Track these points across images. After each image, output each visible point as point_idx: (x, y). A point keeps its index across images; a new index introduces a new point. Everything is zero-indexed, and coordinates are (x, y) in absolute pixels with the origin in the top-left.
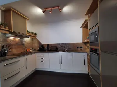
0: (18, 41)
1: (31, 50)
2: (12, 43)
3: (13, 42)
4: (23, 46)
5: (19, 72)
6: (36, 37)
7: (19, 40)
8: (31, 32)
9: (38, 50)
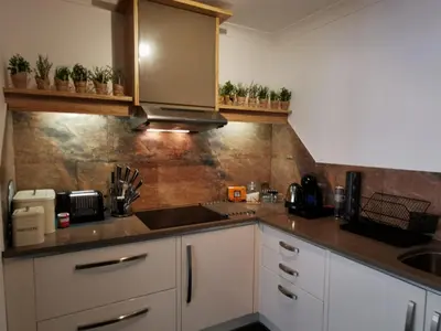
0: (185, 144)
1: (248, 191)
2: (155, 155)
3: (159, 153)
4: (208, 169)
5: (146, 311)
6: (286, 115)
7: (188, 139)
8: (254, 90)
9: (288, 204)
